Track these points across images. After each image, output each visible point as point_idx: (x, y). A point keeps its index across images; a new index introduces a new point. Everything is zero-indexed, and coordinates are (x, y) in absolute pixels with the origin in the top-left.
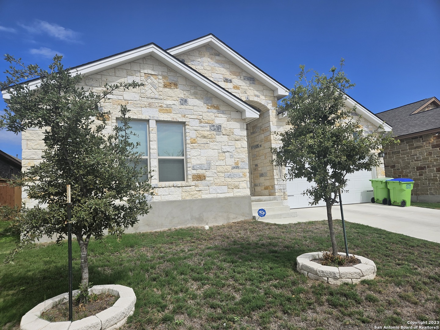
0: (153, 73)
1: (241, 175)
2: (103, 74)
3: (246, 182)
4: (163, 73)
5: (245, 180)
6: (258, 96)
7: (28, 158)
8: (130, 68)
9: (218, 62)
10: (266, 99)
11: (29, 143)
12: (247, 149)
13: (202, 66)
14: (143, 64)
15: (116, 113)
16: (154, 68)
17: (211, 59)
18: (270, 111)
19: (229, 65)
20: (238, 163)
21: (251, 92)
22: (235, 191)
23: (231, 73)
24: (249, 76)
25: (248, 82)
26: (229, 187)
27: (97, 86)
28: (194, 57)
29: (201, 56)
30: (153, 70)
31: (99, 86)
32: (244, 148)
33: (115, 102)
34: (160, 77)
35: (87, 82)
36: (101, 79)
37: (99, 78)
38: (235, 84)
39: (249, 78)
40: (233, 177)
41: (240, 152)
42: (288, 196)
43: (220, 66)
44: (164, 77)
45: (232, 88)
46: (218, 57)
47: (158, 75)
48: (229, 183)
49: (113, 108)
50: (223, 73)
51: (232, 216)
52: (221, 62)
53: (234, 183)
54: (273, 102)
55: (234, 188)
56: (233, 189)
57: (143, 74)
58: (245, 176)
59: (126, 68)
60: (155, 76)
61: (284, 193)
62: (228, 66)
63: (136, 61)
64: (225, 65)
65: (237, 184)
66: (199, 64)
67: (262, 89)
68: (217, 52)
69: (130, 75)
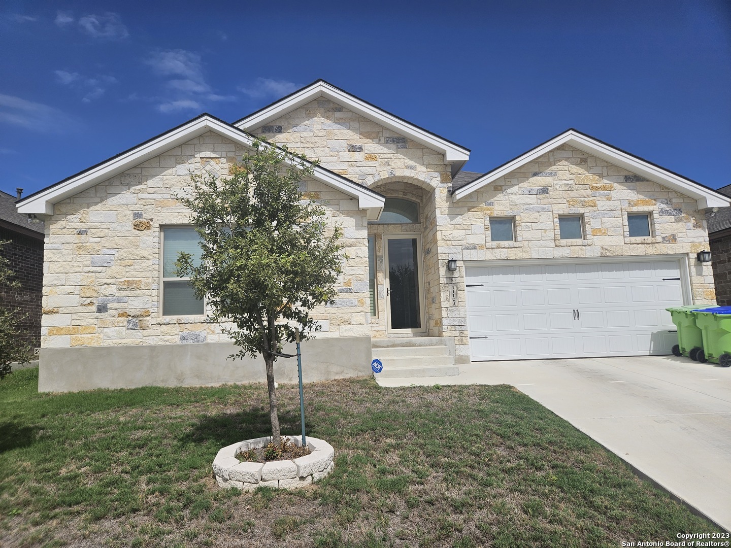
0: (213, 155)
1: (355, 302)
2: (144, 166)
3: (363, 313)
4: (229, 153)
5: (362, 311)
6: (412, 168)
7: (50, 284)
8: (180, 154)
9: (338, 121)
10: (429, 170)
11: (51, 265)
12: (367, 259)
13: (311, 131)
14: (199, 145)
15: (159, 218)
16: (215, 149)
17: (327, 118)
18: (437, 191)
19: (359, 122)
20: (350, 283)
21: (398, 162)
22: (342, 328)
23: (361, 136)
24: (396, 136)
25: (393, 146)
26: (332, 322)
27: (135, 183)
28: (297, 120)
29: (310, 116)
30: (213, 151)
31: (138, 183)
32: (361, 258)
33: (158, 203)
34: (224, 160)
35: (122, 180)
36: (141, 173)
37: (137, 172)
38: (369, 152)
39: (396, 139)
40: (340, 306)
41: (353, 265)
42: (470, 338)
43: (342, 127)
44: (230, 159)
45: (363, 160)
46: (338, 113)
47: (220, 158)
48: (333, 315)
49: (156, 211)
50: (348, 137)
51: (334, 369)
52: (344, 121)
53: (340, 315)
54: (442, 175)
55: (342, 324)
56: (338, 325)
57: (198, 160)
58: (362, 303)
59: (175, 154)
60: (217, 160)
61: (462, 332)
62: (356, 125)
63: (190, 143)
64: (351, 124)
65: (346, 316)
66: (306, 129)
67: (421, 154)
68: (337, 106)
69: (180, 163)
